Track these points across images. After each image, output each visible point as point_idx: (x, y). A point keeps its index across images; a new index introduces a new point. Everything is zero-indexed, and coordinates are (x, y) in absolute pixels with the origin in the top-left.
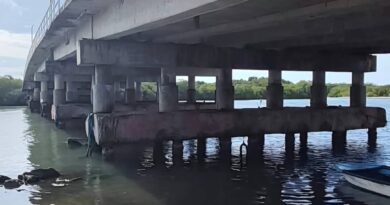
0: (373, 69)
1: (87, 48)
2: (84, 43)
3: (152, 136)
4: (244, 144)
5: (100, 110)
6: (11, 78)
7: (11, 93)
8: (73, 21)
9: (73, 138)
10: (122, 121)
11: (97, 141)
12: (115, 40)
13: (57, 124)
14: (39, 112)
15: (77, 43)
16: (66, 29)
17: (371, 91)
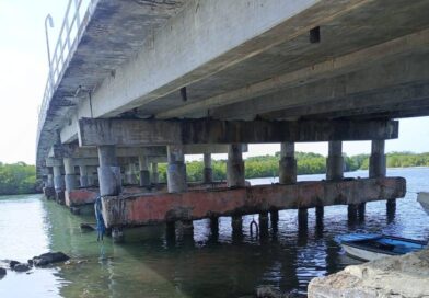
0: (395, 135)
1: (86, 128)
2: (84, 122)
3: (161, 217)
4: (254, 222)
5: (107, 193)
6: (25, 165)
7: (26, 181)
8: (71, 99)
9: (85, 223)
10: (129, 203)
11: (106, 224)
12: (116, 118)
13: (72, 210)
14: (54, 199)
15: (77, 123)
16: (67, 109)
17: (407, 160)
